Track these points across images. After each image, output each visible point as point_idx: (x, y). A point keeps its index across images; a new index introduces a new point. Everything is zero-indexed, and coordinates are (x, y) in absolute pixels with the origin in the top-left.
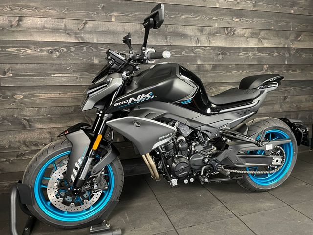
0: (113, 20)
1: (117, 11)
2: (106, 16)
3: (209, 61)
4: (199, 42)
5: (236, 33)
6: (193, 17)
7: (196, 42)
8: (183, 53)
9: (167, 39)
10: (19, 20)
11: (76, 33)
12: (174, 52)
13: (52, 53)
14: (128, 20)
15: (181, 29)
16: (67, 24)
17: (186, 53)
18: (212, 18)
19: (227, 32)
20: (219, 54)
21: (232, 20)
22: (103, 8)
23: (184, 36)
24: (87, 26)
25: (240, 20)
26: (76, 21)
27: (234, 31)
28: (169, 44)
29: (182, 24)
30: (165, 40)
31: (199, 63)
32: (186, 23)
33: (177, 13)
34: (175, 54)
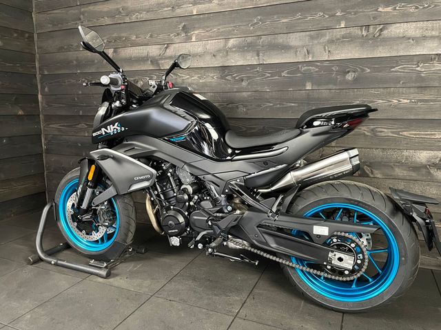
0: (194, 39)
1: (199, 28)
2: (187, 36)
3: (328, 83)
4: (311, 55)
5: (385, 32)
6: (300, 19)
7: (305, 55)
8: (283, 74)
9: (258, 55)
10: (115, 52)
11: (157, 60)
12: (269, 73)
13: (137, 82)
14: (211, 37)
15: (281, 39)
16: (150, 52)
17: (288, 73)
18: (334, 15)
19: (364, 33)
20: (349, 72)
21: (376, 10)
22: (184, 27)
23: (285, 48)
24: (168, 50)
25: (395, 9)
26: (159, 46)
27: (381, 30)
28: (261, 63)
29: (281, 31)
30: (257, 58)
31: (309, 87)
32: (290, 29)
33: (275, 17)
34: (271, 76)
